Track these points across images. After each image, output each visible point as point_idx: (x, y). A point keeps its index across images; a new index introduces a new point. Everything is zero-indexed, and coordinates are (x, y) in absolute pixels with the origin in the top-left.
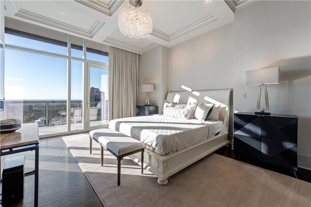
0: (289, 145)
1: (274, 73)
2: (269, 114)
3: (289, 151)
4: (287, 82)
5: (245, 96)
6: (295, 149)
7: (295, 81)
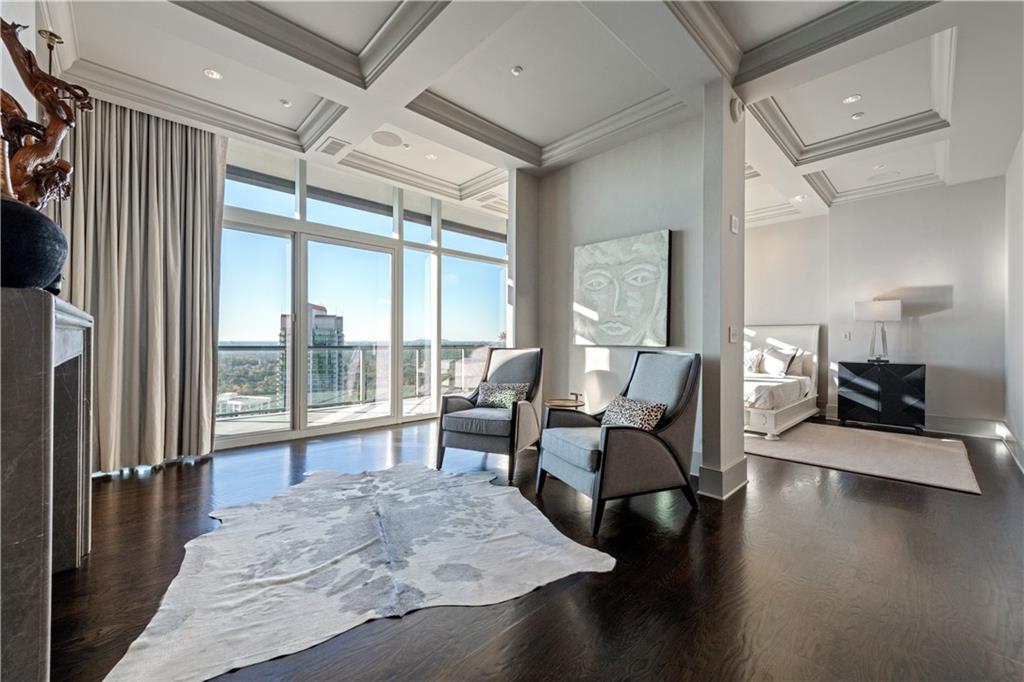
0: (910, 401)
1: (894, 309)
2: (888, 361)
3: (911, 408)
4: (911, 318)
5: (849, 336)
6: (920, 405)
7: (923, 318)
